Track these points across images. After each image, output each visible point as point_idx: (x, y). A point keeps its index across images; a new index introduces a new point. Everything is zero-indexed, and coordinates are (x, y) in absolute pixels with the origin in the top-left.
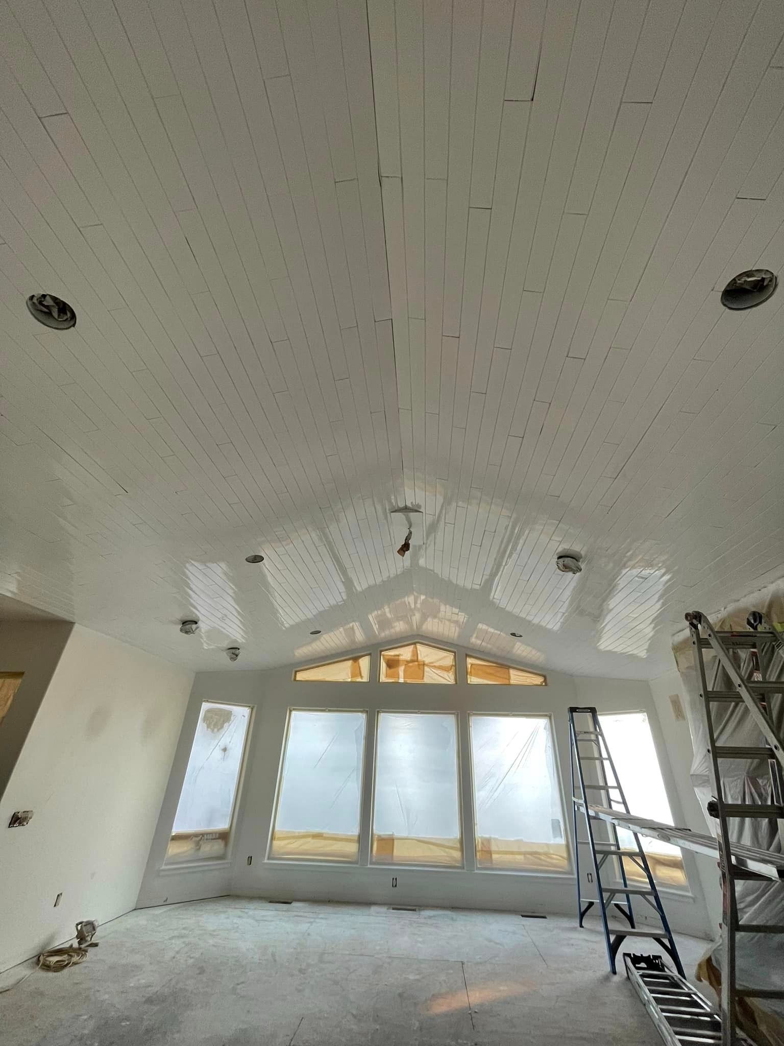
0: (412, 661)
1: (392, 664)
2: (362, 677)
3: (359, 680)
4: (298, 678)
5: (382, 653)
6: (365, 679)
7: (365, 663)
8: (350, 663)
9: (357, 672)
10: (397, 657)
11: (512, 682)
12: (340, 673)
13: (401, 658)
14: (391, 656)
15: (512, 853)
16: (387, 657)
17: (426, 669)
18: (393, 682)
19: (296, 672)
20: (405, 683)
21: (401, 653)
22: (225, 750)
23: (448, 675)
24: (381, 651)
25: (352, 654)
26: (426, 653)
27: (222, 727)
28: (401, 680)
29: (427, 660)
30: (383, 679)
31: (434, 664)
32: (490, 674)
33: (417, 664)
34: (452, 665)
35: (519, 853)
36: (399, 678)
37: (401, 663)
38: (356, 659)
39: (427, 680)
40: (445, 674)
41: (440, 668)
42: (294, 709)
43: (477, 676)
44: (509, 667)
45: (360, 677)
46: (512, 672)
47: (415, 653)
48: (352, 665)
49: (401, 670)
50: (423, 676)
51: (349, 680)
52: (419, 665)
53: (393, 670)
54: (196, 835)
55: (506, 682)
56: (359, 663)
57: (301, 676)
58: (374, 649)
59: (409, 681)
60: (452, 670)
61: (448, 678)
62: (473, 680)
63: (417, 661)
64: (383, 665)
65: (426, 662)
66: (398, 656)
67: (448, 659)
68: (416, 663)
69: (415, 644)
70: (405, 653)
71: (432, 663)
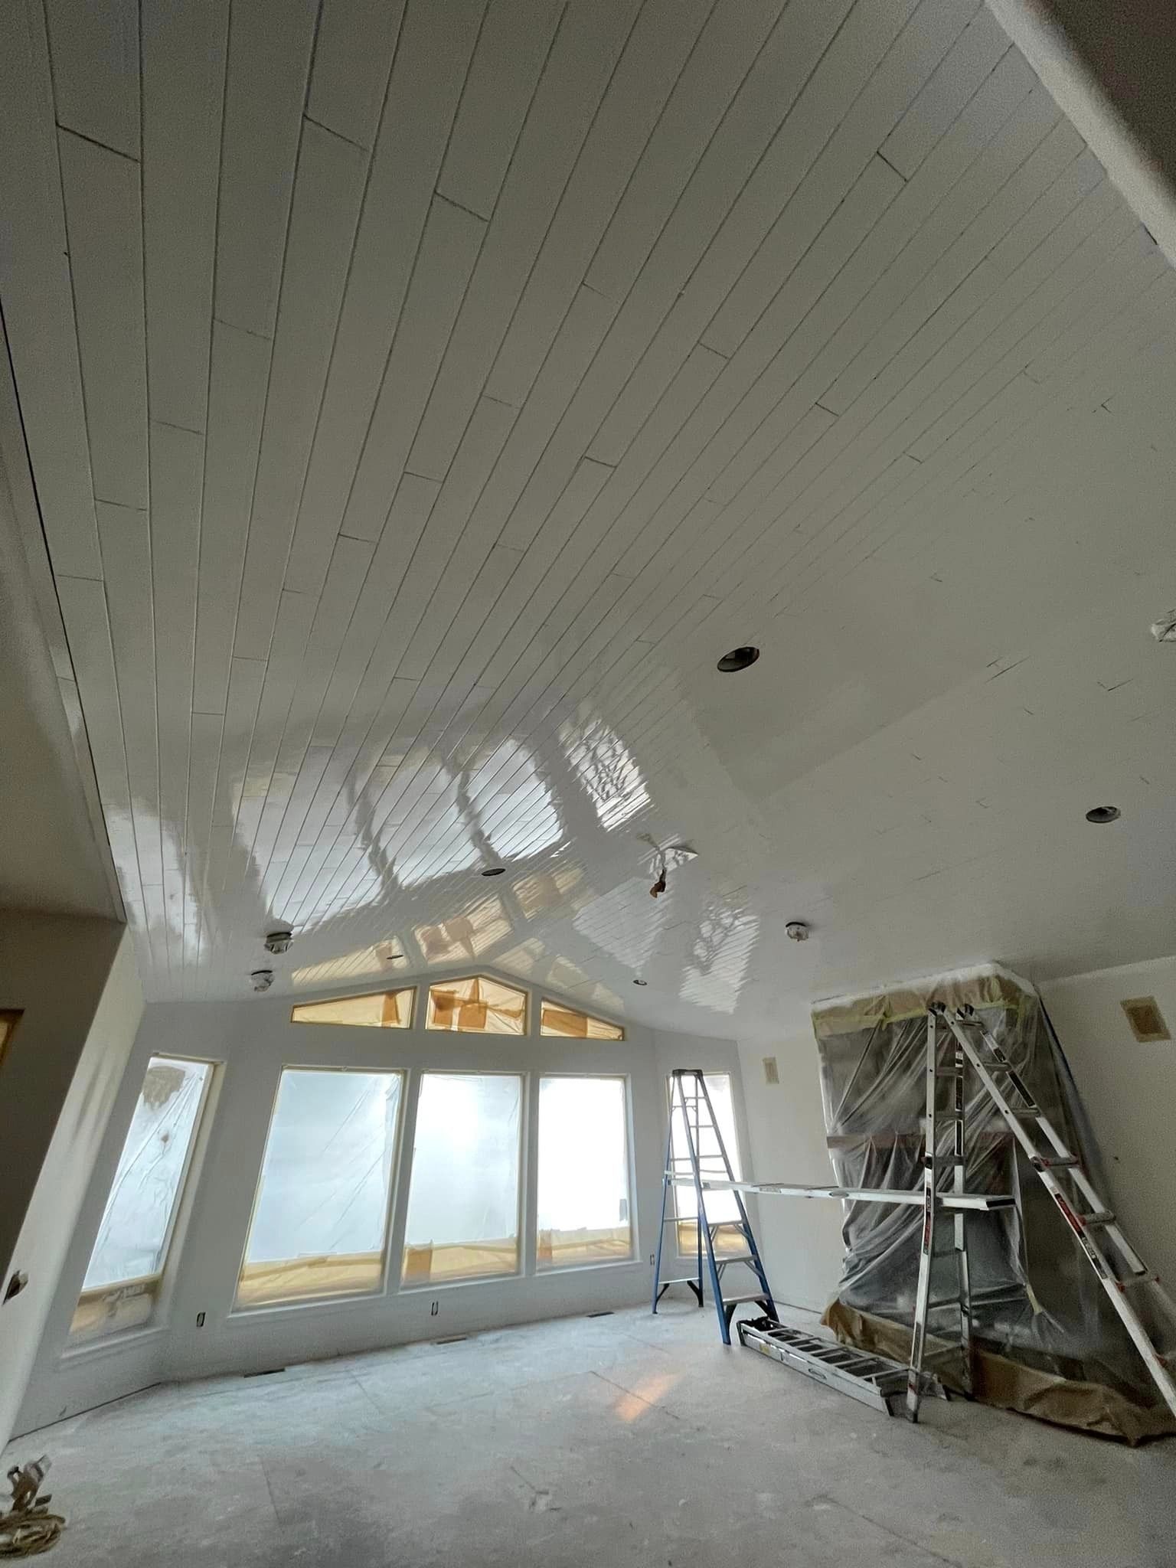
0: (471, 1001)
1: (444, 1004)
2: (399, 1021)
3: (394, 1025)
4: (295, 1019)
5: (431, 987)
6: (404, 1024)
7: (404, 1000)
8: (382, 998)
9: (392, 1012)
10: (451, 995)
11: (589, 1035)
12: (367, 1013)
13: (457, 996)
14: (444, 992)
15: (575, 1245)
16: (437, 994)
17: (489, 1013)
18: (443, 1030)
19: (295, 1008)
20: (460, 1032)
21: (458, 990)
22: (165, 1139)
23: (516, 1024)
24: (429, 985)
25: (387, 987)
26: (489, 991)
27: (167, 1098)
28: (455, 1028)
29: (490, 1002)
30: (429, 1025)
31: (499, 1008)
32: (566, 1024)
33: (477, 1008)
34: (522, 1010)
35: (581, 1245)
36: (451, 1024)
37: (456, 1003)
38: (391, 994)
39: (488, 1029)
40: (512, 1021)
41: (507, 1012)
43: (550, 1025)
44: (585, 1016)
45: (396, 1021)
46: (589, 1022)
47: (476, 990)
48: (386, 1001)
49: (456, 1011)
50: (484, 1024)
51: (379, 1024)
52: (480, 1007)
53: (444, 1013)
54: (110, 1292)
55: (581, 1034)
56: (396, 1002)
57: (300, 1015)
58: (419, 982)
59: (465, 1029)
60: (521, 1016)
61: (514, 1027)
62: (546, 1031)
63: (478, 1001)
64: (431, 1005)
65: (490, 1004)
66: (453, 992)
67: (515, 1001)
68: (477, 1005)
69: (476, 977)
70: (462, 990)
71: (497, 1005)
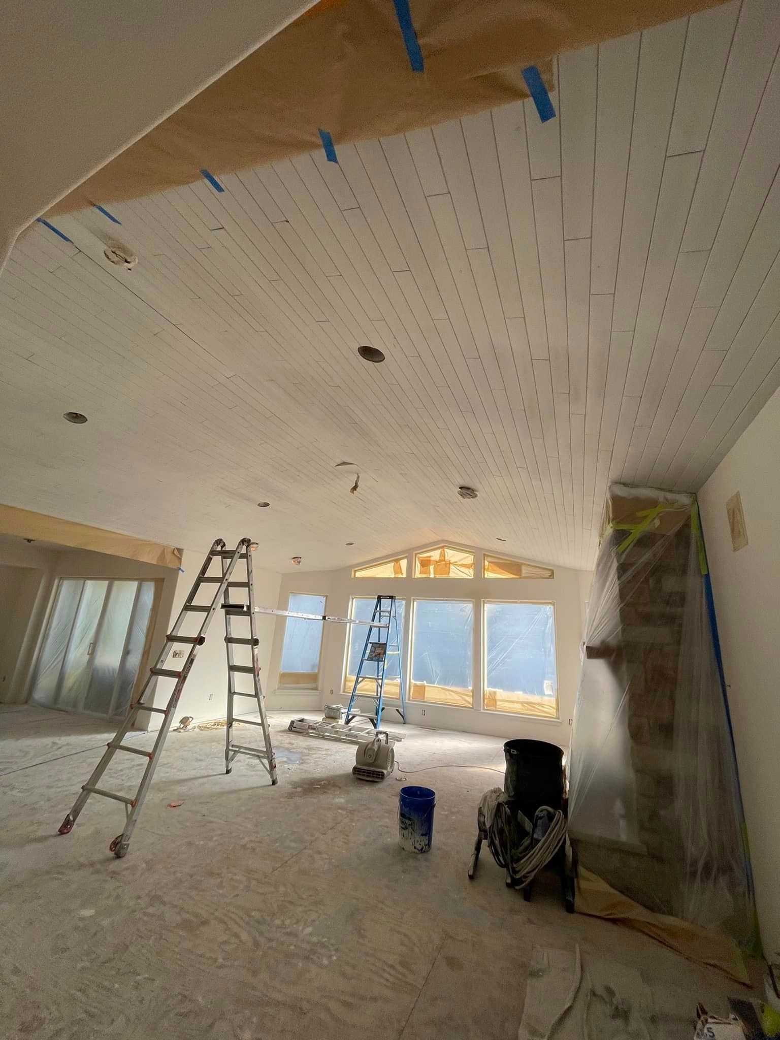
0: (440, 561)
1: (425, 563)
2: (402, 574)
3: (400, 576)
4: (356, 575)
5: (418, 555)
6: (404, 576)
7: (404, 563)
8: (392, 564)
9: (398, 570)
10: (429, 558)
11: (522, 576)
12: (386, 571)
13: (432, 558)
14: (424, 557)
15: (513, 702)
16: (421, 558)
17: (452, 567)
18: (425, 578)
19: (355, 571)
20: (435, 578)
21: (432, 555)
23: (469, 572)
24: (416, 554)
25: (394, 558)
26: (452, 555)
28: (432, 576)
29: (453, 560)
30: (418, 575)
31: (457, 563)
32: (504, 570)
33: (443, 564)
34: (472, 564)
35: (518, 702)
36: (430, 574)
37: (432, 562)
38: (397, 561)
39: (452, 575)
40: (466, 570)
41: (463, 565)
42: (355, 597)
43: (494, 571)
44: (519, 564)
45: (400, 574)
46: (522, 567)
47: (443, 555)
48: (395, 565)
49: (432, 568)
50: (449, 572)
51: (393, 576)
52: (445, 563)
53: (425, 568)
56: (400, 565)
57: (359, 574)
58: (410, 553)
59: (438, 577)
60: (472, 567)
61: (469, 574)
62: (489, 575)
63: (445, 561)
64: (418, 564)
65: (452, 562)
66: (430, 557)
67: (469, 559)
68: (444, 562)
69: (443, 547)
70: (435, 555)
71: (456, 562)
